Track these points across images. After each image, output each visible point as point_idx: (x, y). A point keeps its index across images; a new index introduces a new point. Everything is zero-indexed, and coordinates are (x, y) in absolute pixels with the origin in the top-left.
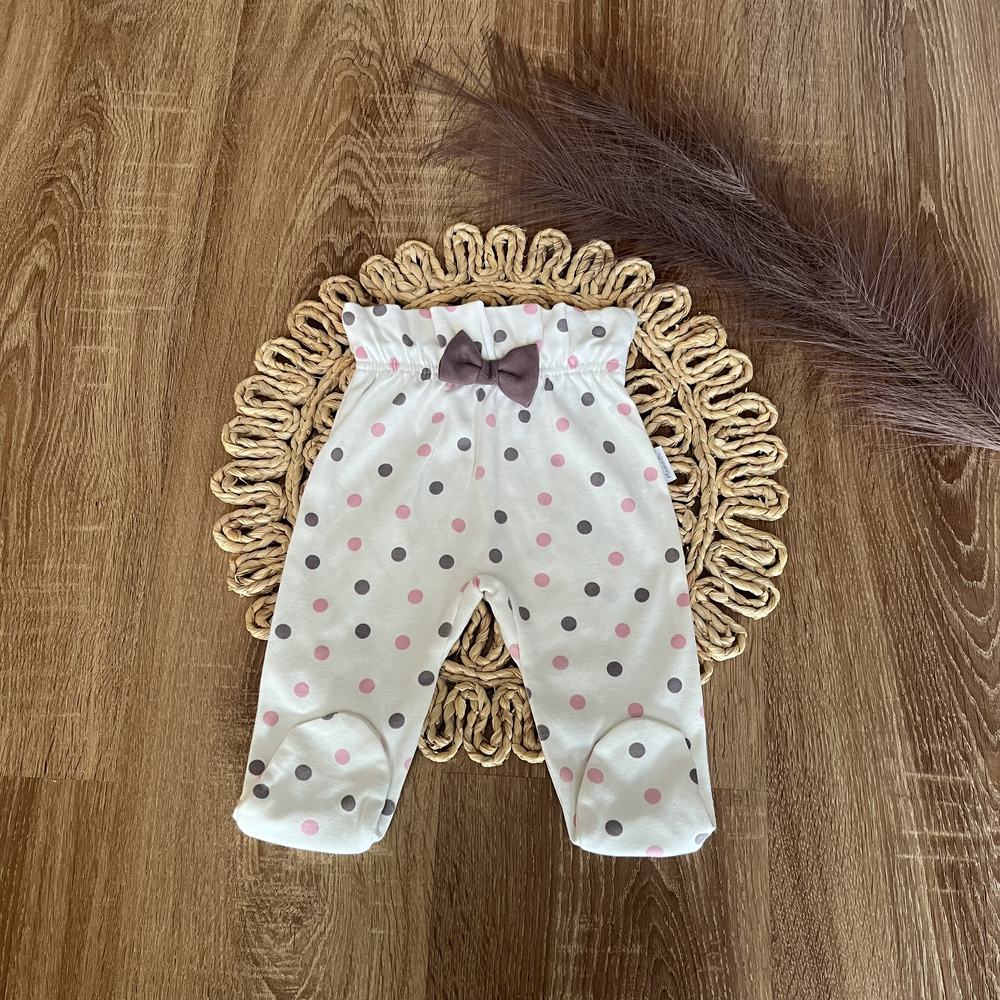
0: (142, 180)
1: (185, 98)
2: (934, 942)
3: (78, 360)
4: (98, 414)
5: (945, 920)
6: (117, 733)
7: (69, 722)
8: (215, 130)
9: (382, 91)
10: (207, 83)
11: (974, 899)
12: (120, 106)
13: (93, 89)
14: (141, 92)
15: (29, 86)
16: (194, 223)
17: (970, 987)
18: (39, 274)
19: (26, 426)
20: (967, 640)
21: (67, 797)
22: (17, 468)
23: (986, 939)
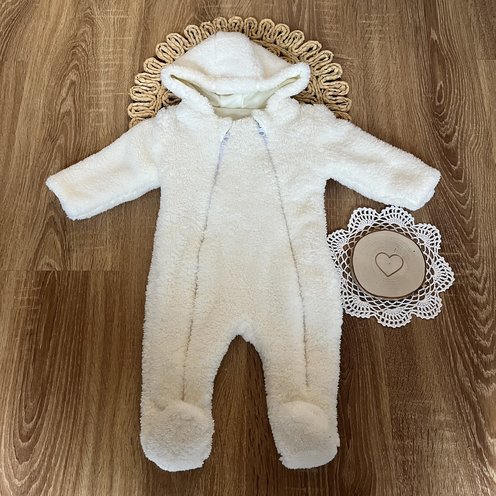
0: (111, 44)
1: (126, 12)
2: (447, 314)
3: (91, 115)
4: (101, 135)
5: (452, 306)
6: (119, 253)
7: (99, 250)
8: (139, 23)
9: (207, 5)
10: (135, 6)
11: (463, 297)
12: (100, 16)
13: (88, 11)
14: (108, 10)
15: (63, 11)
16: (134, 60)
17: (463, 330)
18: (73, 83)
19: (73, 141)
20: (457, 202)
21: (101, 277)
22: (70, 157)
23: (468, 312)
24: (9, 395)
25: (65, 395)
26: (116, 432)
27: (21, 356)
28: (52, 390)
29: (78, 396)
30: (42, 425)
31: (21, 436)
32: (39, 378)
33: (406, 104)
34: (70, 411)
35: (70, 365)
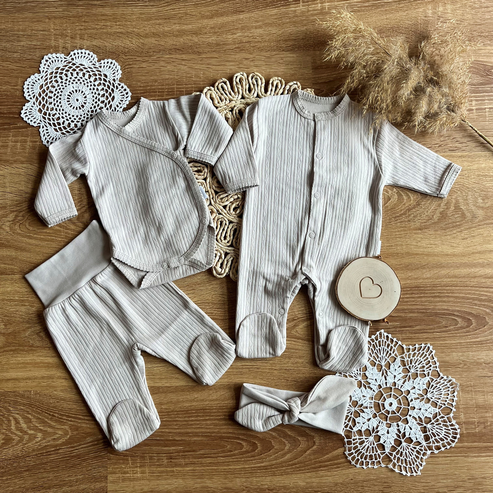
24: (438, 343)
25: (435, 297)
26: (460, 252)
27: (407, 339)
28: (432, 307)
29: (435, 286)
30: (458, 311)
31: (468, 327)
32: (424, 320)
33: (156, 19)
34: (447, 290)
35: (411, 296)
